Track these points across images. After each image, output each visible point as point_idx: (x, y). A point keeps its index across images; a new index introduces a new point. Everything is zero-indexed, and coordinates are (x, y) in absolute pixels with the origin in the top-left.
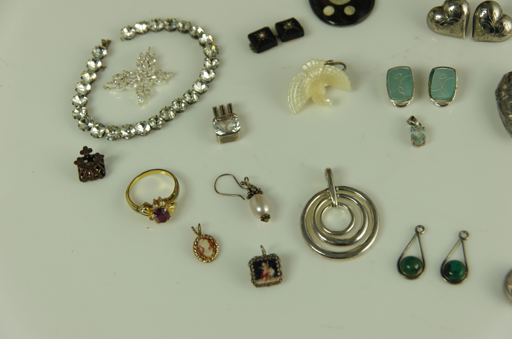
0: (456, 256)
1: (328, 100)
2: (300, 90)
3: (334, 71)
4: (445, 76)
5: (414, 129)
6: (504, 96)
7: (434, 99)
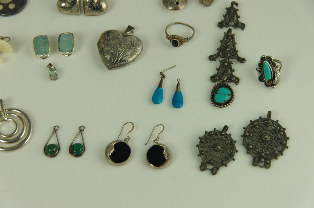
0: (78, 141)
1: (0, 60)
4: (67, 38)
5: (50, 70)
6: (102, 46)
7: (62, 52)
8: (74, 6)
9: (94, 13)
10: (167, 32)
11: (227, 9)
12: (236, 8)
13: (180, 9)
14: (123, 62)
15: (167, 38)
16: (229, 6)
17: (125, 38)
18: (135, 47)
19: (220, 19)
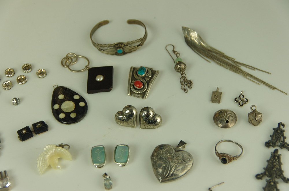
1: (59, 166)
2: (43, 161)
3: (61, 150)
4: (123, 150)
5: (106, 180)
6: (155, 159)
7: (117, 163)
8: (130, 119)
9: (149, 126)
10: (217, 150)
11: (274, 129)
12: (283, 129)
13: (230, 128)
14: (174, 176)
15: (216, 154)
16: (276, 126)
17: (177, 153)
18: (186, 162)
19: (267, 138)
